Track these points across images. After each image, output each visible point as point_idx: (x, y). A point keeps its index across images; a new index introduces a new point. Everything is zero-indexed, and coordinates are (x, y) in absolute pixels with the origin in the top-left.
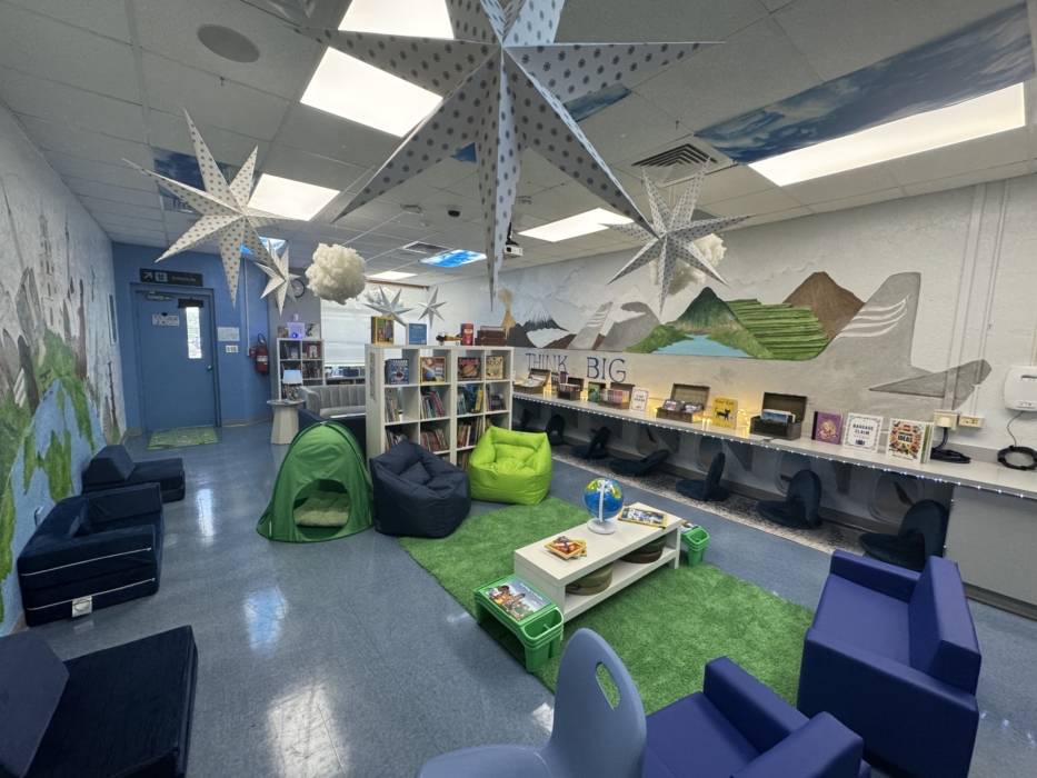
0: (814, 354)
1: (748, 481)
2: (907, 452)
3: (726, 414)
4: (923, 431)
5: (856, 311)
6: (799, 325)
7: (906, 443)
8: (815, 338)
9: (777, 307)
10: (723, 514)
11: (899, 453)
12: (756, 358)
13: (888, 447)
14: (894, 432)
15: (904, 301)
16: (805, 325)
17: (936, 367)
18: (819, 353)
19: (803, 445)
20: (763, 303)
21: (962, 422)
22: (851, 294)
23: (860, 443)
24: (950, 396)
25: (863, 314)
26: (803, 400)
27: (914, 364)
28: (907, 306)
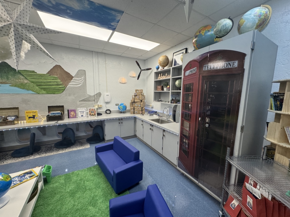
0: (61, 92)
1: (46, 139)
2: (93, 115)
3: (34, 117)
4: (96, 110)
5: (72, 79)
6: (54, 82)
7: (93, 113)
8: (61, 86)
9: (44, 75)
10: (43, 155)
11: (92, 116)
12: (39, 94)
13: (89, 115)
14: (90, 111)
15: (83, 77)
16: (57, 82)
17: (92, 94)
18: (63, 91)
19: (66, 121)
20: (38, 73)
21: (99, 106)
22: (69, 74)
23: (82, 116)
24: (96, 101)
25: (74, 80)
26: (63, 106)
27: (88, 94)
28: (84, 79)
